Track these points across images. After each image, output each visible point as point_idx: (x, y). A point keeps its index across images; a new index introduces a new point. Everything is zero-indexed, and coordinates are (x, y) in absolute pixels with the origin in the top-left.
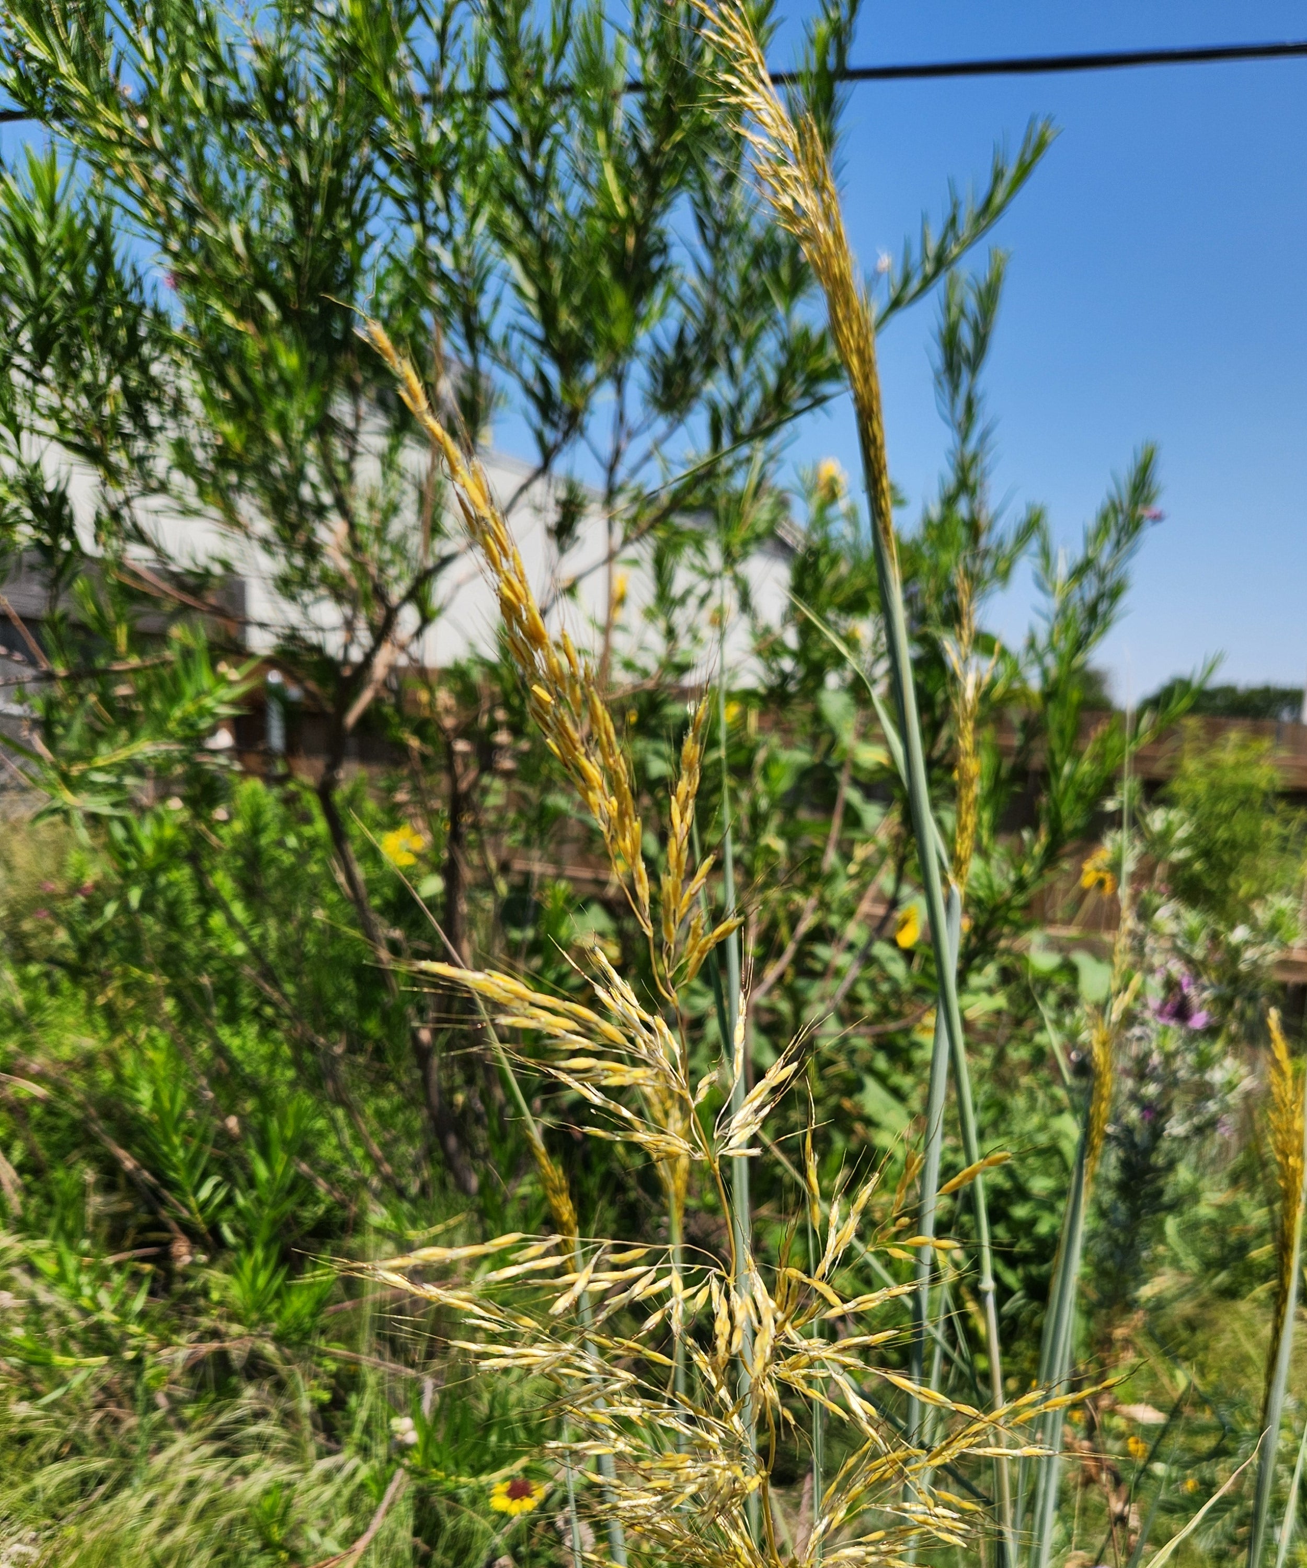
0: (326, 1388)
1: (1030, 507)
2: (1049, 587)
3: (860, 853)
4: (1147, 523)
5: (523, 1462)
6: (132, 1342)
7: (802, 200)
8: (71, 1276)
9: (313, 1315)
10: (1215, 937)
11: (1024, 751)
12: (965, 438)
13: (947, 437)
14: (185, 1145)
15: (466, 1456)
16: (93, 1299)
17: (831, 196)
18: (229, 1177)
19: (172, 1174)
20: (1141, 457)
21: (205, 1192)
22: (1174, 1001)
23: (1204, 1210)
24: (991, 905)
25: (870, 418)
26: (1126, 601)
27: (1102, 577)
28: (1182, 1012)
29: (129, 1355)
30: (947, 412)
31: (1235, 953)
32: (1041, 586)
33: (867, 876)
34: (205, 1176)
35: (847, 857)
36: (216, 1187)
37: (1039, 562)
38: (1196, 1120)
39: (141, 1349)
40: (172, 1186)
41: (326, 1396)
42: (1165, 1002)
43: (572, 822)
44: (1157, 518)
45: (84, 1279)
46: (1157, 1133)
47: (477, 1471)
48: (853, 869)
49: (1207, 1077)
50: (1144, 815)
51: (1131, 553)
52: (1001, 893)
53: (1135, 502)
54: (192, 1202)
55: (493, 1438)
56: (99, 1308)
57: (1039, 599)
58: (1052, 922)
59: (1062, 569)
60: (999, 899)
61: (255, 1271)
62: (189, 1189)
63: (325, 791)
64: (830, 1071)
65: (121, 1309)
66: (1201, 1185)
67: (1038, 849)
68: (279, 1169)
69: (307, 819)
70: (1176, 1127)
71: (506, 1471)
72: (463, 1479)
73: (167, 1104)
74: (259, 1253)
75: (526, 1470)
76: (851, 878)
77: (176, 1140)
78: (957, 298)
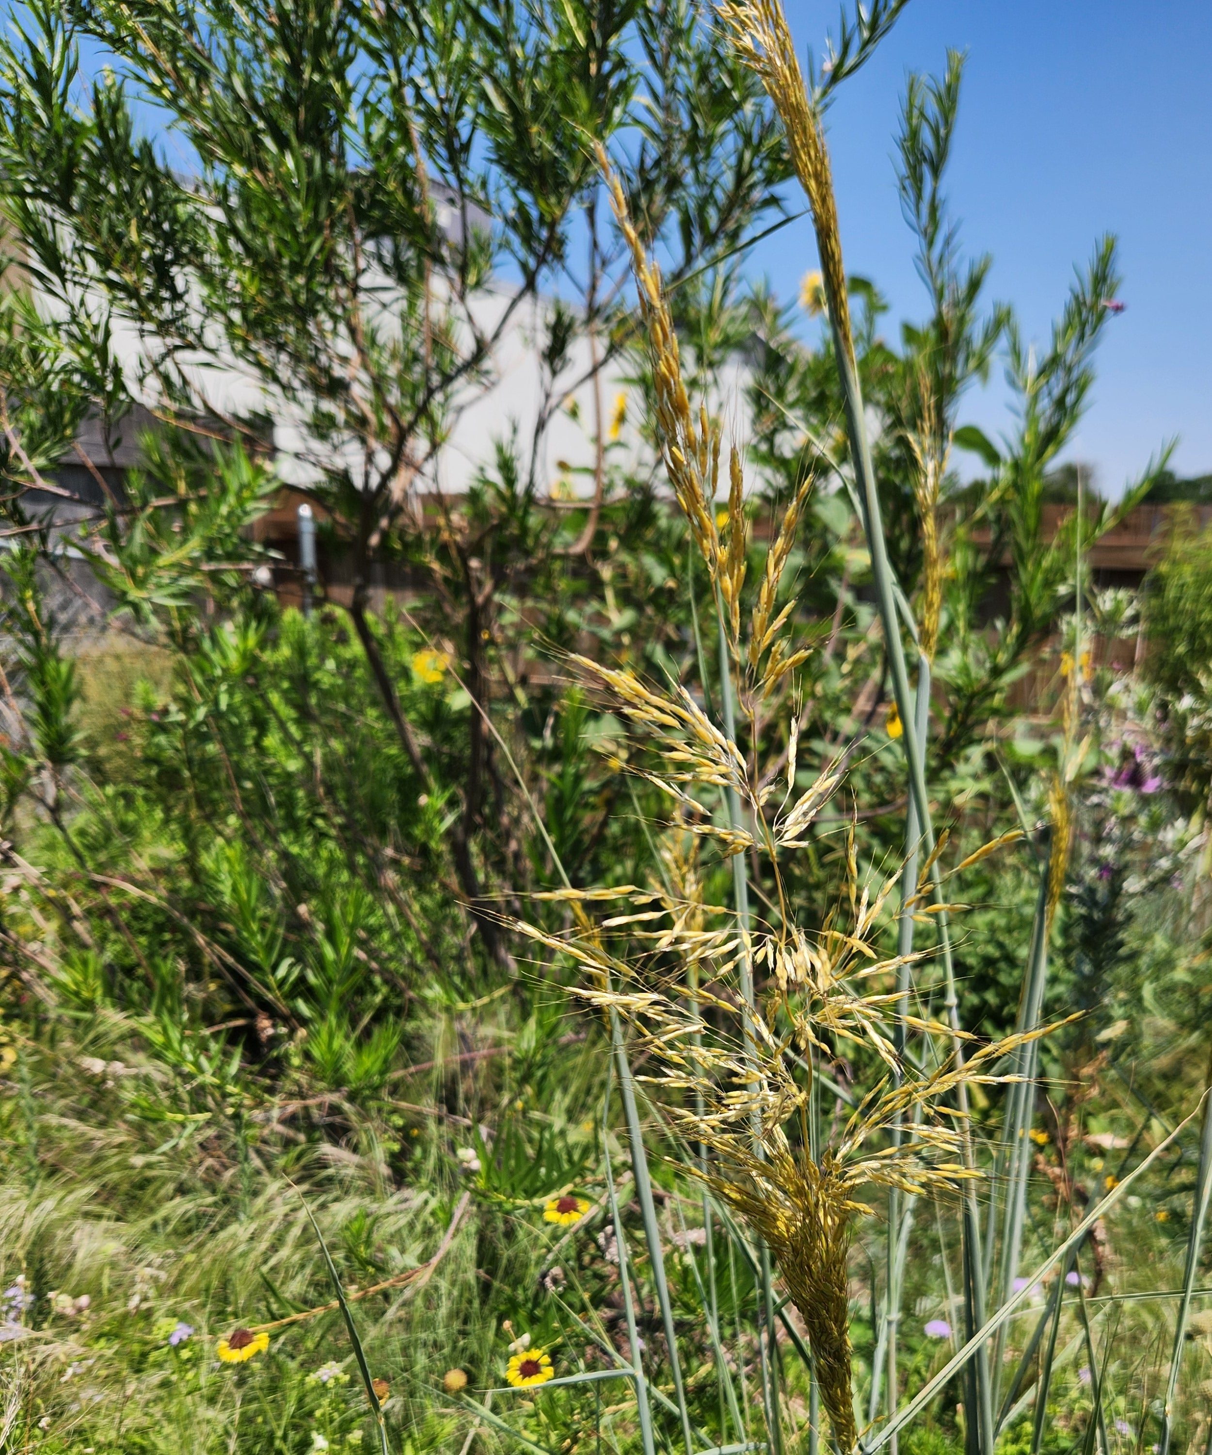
0: (395, 1140)
1: (997, 305)
2: (1021, 384)
3: (852, 653)
4: (1110, 313)
5: (569, 1187)
6: (232, 1100)
7: (760, 37)
8: (176, 1045)
9: (382, 1073)
10: (1164, 706)
11: (998, 545)
12: (931, 244)
13: (914, 243)
14: (263, 931)
15: (521, 1181)
16: (196, 1064)
17: (786, 34)
18: (300, 959)
19: (253, 957)
20: (1102, 249)
21: (281, 972)
22: (1128, 767)
23: (1180, 975)
24: (968, 692)
25: (828, 236)
26: (1091, 394)
27: (1069, 370)
28: (1135, 779)
29: (230, 1111)
30: (913, 219)
31: (1182, 721)
32: (1012, 383)
33: (860, 673)
34: (281, 957)
35: (840, 656)
36: (292, 966)
37: (1009, 360)
38: (1151, 878)
39: (240, 1106)
40: (253, 967)
41: (396, 1147)
42: (1120, 772)
43: (584, 634)
44: (1119, 309)
45: (186, 1047)
46: (1115, 891)
47: (530, 1194)
48: (846, 668)
49: (1160, 837)
50: (1094, 596)
51: (1093, 346)
52: (978, 680)
53: (1097, 294)
54: (271, 980)
55: (543, 1170)
56: (201, 1071)
57: (1011, 395)
58: (1034, 711)
59: (1032, 366)
60: (976, 687)
61: (331, 1036)
62: (268, 969)
63: (357, 611)
64: (830, 858)
65: (219, 1072)
66: (1175, 953)
67: (1010, 640)
68: (344, 950)
69: (343, 639)
70: (1133, 884)
71: (554, 1194)
72: (519, 1202)
73: (245, 896)
74: (332, 1019)
75: (571, 1193)
76: (843, 676)
77: (255, 927)
78: (917, 102)
